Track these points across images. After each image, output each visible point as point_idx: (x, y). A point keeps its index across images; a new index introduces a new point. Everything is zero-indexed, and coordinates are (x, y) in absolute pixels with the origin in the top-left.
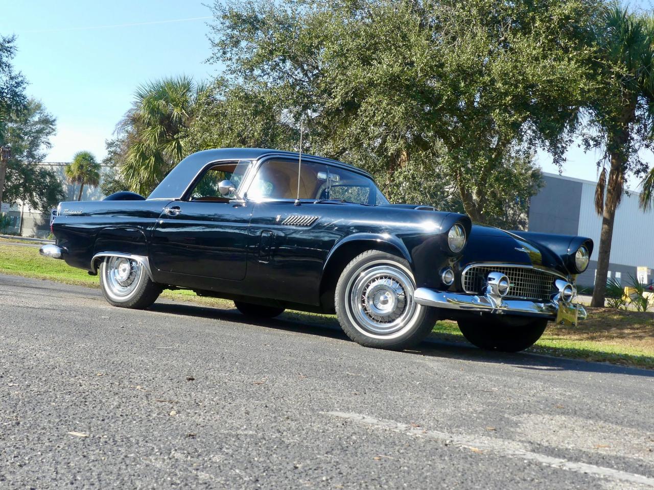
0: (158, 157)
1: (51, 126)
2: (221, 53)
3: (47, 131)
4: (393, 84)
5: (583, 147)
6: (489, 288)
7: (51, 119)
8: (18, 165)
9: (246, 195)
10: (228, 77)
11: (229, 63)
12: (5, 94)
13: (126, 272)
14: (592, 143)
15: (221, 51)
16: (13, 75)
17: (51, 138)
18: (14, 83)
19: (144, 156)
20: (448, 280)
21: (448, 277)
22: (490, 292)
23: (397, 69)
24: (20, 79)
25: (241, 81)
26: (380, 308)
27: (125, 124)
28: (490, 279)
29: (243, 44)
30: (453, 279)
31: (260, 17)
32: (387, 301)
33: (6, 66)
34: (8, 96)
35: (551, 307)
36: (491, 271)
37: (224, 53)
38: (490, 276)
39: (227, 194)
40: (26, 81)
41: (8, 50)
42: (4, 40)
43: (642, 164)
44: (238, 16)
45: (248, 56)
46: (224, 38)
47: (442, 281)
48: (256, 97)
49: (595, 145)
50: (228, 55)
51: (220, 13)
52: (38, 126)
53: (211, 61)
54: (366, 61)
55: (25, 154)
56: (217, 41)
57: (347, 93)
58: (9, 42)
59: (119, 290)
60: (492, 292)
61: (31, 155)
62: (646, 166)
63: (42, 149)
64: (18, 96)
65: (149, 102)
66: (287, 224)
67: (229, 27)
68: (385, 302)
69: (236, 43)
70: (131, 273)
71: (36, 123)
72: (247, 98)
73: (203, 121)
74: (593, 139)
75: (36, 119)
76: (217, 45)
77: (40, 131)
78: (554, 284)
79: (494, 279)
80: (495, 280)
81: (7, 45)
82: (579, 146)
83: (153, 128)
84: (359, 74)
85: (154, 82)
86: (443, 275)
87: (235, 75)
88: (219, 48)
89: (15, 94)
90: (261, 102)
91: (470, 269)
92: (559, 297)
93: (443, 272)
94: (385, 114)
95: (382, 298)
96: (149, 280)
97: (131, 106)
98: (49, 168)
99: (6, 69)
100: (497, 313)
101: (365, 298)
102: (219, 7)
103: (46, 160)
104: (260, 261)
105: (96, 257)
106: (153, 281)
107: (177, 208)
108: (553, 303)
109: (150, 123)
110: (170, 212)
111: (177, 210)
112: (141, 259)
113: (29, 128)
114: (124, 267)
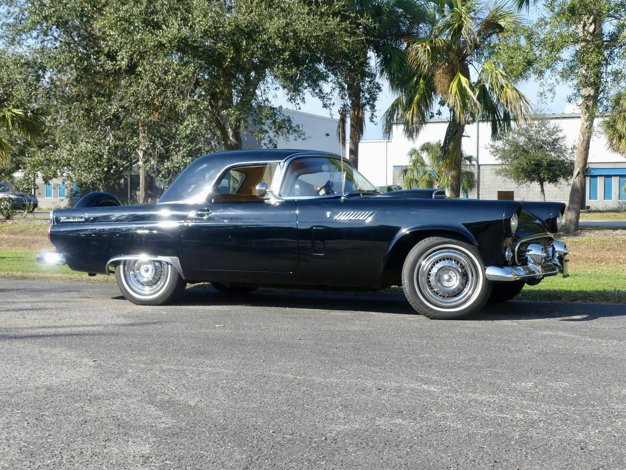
9: (280, 194)
13: (150, 272)
20: (509, 257)
21: (509, 254)
26: (446, 285)
32: (452, 278)
47: (506, 259)
66: (339, 220)
68: (450, 280)
79: (532, 250)
86: (506, 253)
91: (519, 246)
95: (446, 277)
101: (432, 278)
104: (314, 254)
105: (111, 262)
106: (184, 278)
107: (205, 210)
108: (555, 261)
110: (197, 214)
111: (205, 213)
112: (170, 260)
114: (145, 268)
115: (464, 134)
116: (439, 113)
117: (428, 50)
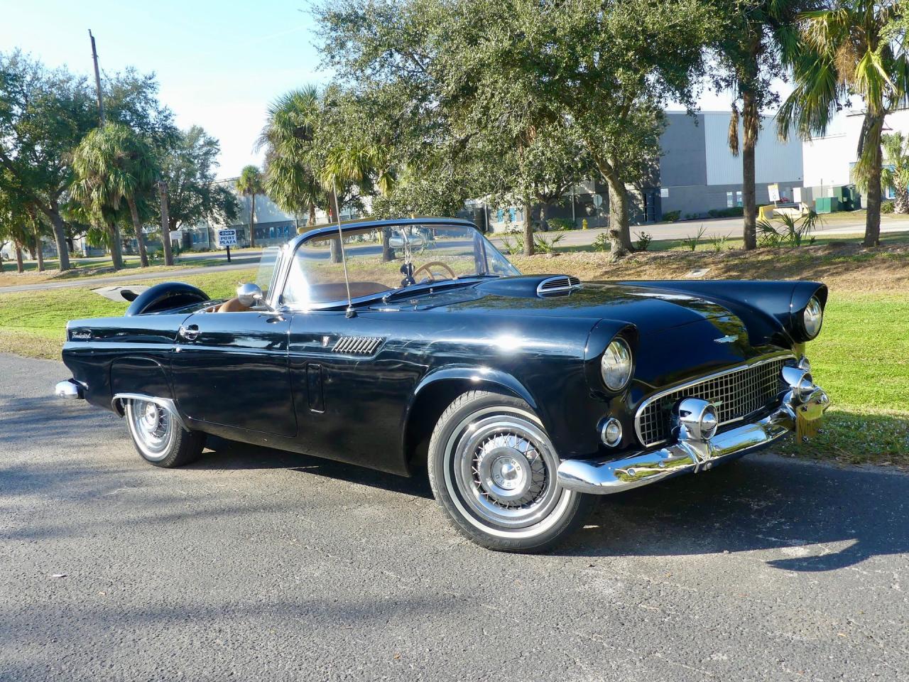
0: (299, 169)
1: (216, 147)
2: (329, 58)
3: (213, 151)
4: (506, 59)
5: (714, 90)
6: (683, 428)
7: (215, 140)
8: (193, 187)
9: (281, 300)
10: (340, 81)
11: (338, 66)
12: (157, 129)
13: (155, 417)
14: (723, 84)
15: (329, 55)
16: (160, 109)
17: (218, 158)
18: (162, 117)
19: (284, 170)
20: (612, 439)
21: (612, 433)
22: (685, 437)
23: (507, 44)
24: (167, 112)
25: (354, 83)
26: (505, 486)
27: (261, 142)
28: (683, 413)
29: (350, 44)
30: (621, 436)
31: (361, 13)
32: (514, 472)
33: (153, 101)
34: (160, 130)
35: (782, 415)
36: (682, 399)
37: (333, 57)
38: (682, 407)
39: (254, 304)
40: (173, 113)
41: (152, 87)
42: (146, 78)
43: (772, 94)
44: (338, 16)
45: (356, 56)
46: (329, 42)
47: (602, 441)
48: (369, 99)
49: (727, 86)
50: (337, 59)
51: (320, 17)
52: (205, 149)
53: (321, 68)
54: (473, 41)
55: (198, 175)
56: (323, 46)
57: (460, 79)
58: (150, 79)
59: (153, 444)
60: (689, 436)
61: (204, 176)
62: (777, 95)
63: (212, 170)
64: (170, 128)
65: (279, 116)
66: (339, 352)
67: (331, 29)
68: (511, 475)
69: (342, 45)
70: (161, 420)
71: (202, 146)
72: (360, 101)
73: (324, 132)
74: (725, 80)
75: (201, 142)
76: (322, 51)
77: (207, 153)
78: (781, 376)
79: (690, 413)
80: (693, 414)
81: (149, 82)
82: (710, 89)
83: (288, 142)
84: (470, 57)
85: (281, 96)
86: (604, 431)
87: (345, 79)
88: (326, 53)
89: (165, 128)
90: (375, 103)
91: (647, 409)
92: (792, 396)
93: (601, 425)
94: (503, 94)
95: (505, 469)
96: (183, 430)
97: (266, 123)
98: (222, 185)
99: (154, 105)
100: (705, 469)
101: (479, 471)
102: (315, 10)
103: (217, 179)
104: (313, 410)
105: (115, 399)
106: (188, 431)
107: (195, 327)
108: (786, 408)
109: (284, 137)
110: (187, 334)
111: (193, 332)
112: (165, 403)
113: (197, 152)
114: (151, 410)
115: (884, 126)
116: (849, 104)
117: (826, 27)
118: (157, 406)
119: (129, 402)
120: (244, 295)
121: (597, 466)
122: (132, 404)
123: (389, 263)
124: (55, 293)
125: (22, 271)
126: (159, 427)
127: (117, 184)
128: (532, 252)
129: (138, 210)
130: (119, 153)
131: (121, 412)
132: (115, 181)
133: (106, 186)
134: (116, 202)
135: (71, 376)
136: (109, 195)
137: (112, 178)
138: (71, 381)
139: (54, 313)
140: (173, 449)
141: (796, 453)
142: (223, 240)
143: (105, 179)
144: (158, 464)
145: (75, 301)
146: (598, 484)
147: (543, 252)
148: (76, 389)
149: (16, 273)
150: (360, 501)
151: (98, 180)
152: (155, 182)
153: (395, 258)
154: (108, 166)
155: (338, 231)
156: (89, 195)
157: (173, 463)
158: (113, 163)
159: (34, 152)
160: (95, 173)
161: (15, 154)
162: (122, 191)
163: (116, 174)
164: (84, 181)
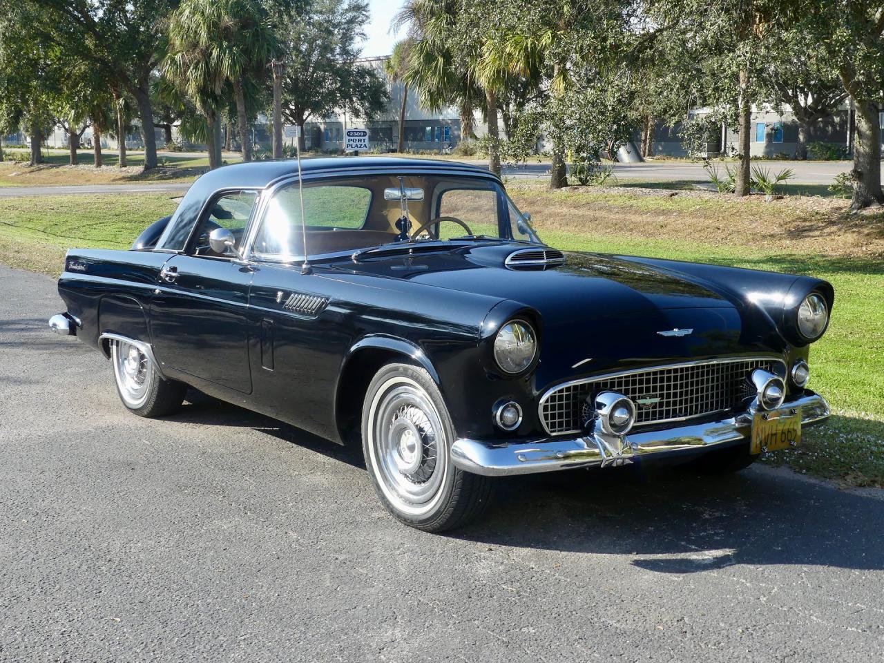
1: (364, 13)
3: (360, 19)
6: (598, 421)
7: (363, 4)
8: (329, 66)
9: (253, 248)
13: (137, 361)
17: (366, 28)
20: (511, 422)
22: (599, 431)
26: (409, 459)
27: (402, 18)
28: (600, 406)
30: (520, 419)
32: (414, 446)
35: (746, 421)
36: (599, 390)
38: (600, 399)
52: (349, 15)
55: (338, 50)
59: (134, 389)
60: (602, 430)
61: (345, 52)
63: (356, 44)
66: (289, 310)
68: (412, 449)
70: (141, 365)
71: (347, 11)
75: (345, 6)
77: (351, 21)
80: (606, 409)
83: (437, 19)
92: (757, 403)
93: (497, 407)
98: (367, 65)
103: (363, 56)
104: (264, 368)
105: (102, 339)
106: (164, 380)
107: (174, 269)
108: (749, 414)
109: (432, 13)
110: (167, 276)
111: (174, 274)
112: (145, 348)
113: (338, 19)
114: (134, 353)
118: (138, 350)
119: (115, 343)
120: (216, 241)
121: (492, 448)
122: (117, 345)
123: (558, 191)
124: (127, 200)
125: (99, 165)
126: (140, 372)
127: (220, 60)
128: (746, 192)
129: (245, 96)
130: (227, 20)
131: (108, 353)
132: (218, 57)
133: (207, 64)
134: (217, 84)
135: (65, 310)
136: (211, 74)
137: (215, 53)
138: (65, 315)
139: (122, 225)
140: (149, 398)
141: (808, 469)
142: (351, 143)
143: (207, 54)
144: (136, 411)
145: (150, 211)
146: (486, 466)
147: (762, 191)
148: (68, 324)
149: (92, 167)
150: (314, 469)
151: (197, 54)
152: (269, 61)
153: (566, 185)
154: (210, 38)
155: (298, 181)
156: (185, 72)
157: (151, 412)
158: (218, 33)
159: (125, 12)
160: (195, 45)
161: (100, 13)
162: (226, 70)
163: (221, 46)
164: (180, 54)
